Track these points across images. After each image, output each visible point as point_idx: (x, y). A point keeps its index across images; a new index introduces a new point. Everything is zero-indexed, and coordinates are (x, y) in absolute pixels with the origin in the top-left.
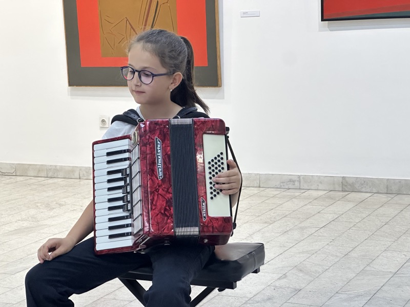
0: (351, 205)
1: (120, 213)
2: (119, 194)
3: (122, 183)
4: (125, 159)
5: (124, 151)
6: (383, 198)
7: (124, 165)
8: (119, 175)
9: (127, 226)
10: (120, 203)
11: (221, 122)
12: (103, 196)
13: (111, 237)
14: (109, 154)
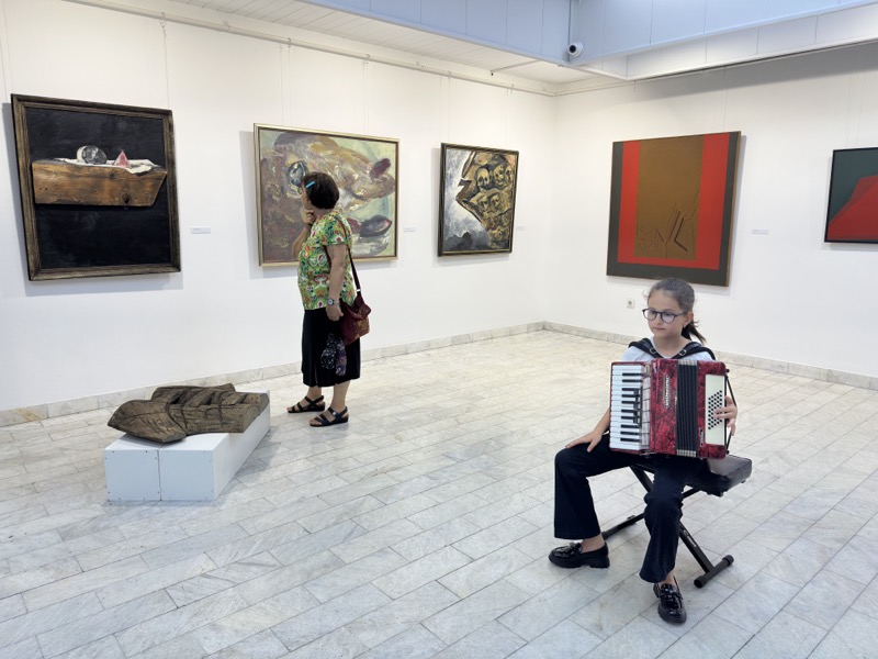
0: (833, 396)
1: (630, 422)
2: (631, 407)
3: (633, 399)
4: (637, 381)
5: (638, 375)
6: (865, 393)
7: (637, 385)
8: (632, 393)
9: (636, 434)
10: (632, 415)
11: (723, 365)
12: (618, 406)
13: (622, 440)
14: (624, 374)
